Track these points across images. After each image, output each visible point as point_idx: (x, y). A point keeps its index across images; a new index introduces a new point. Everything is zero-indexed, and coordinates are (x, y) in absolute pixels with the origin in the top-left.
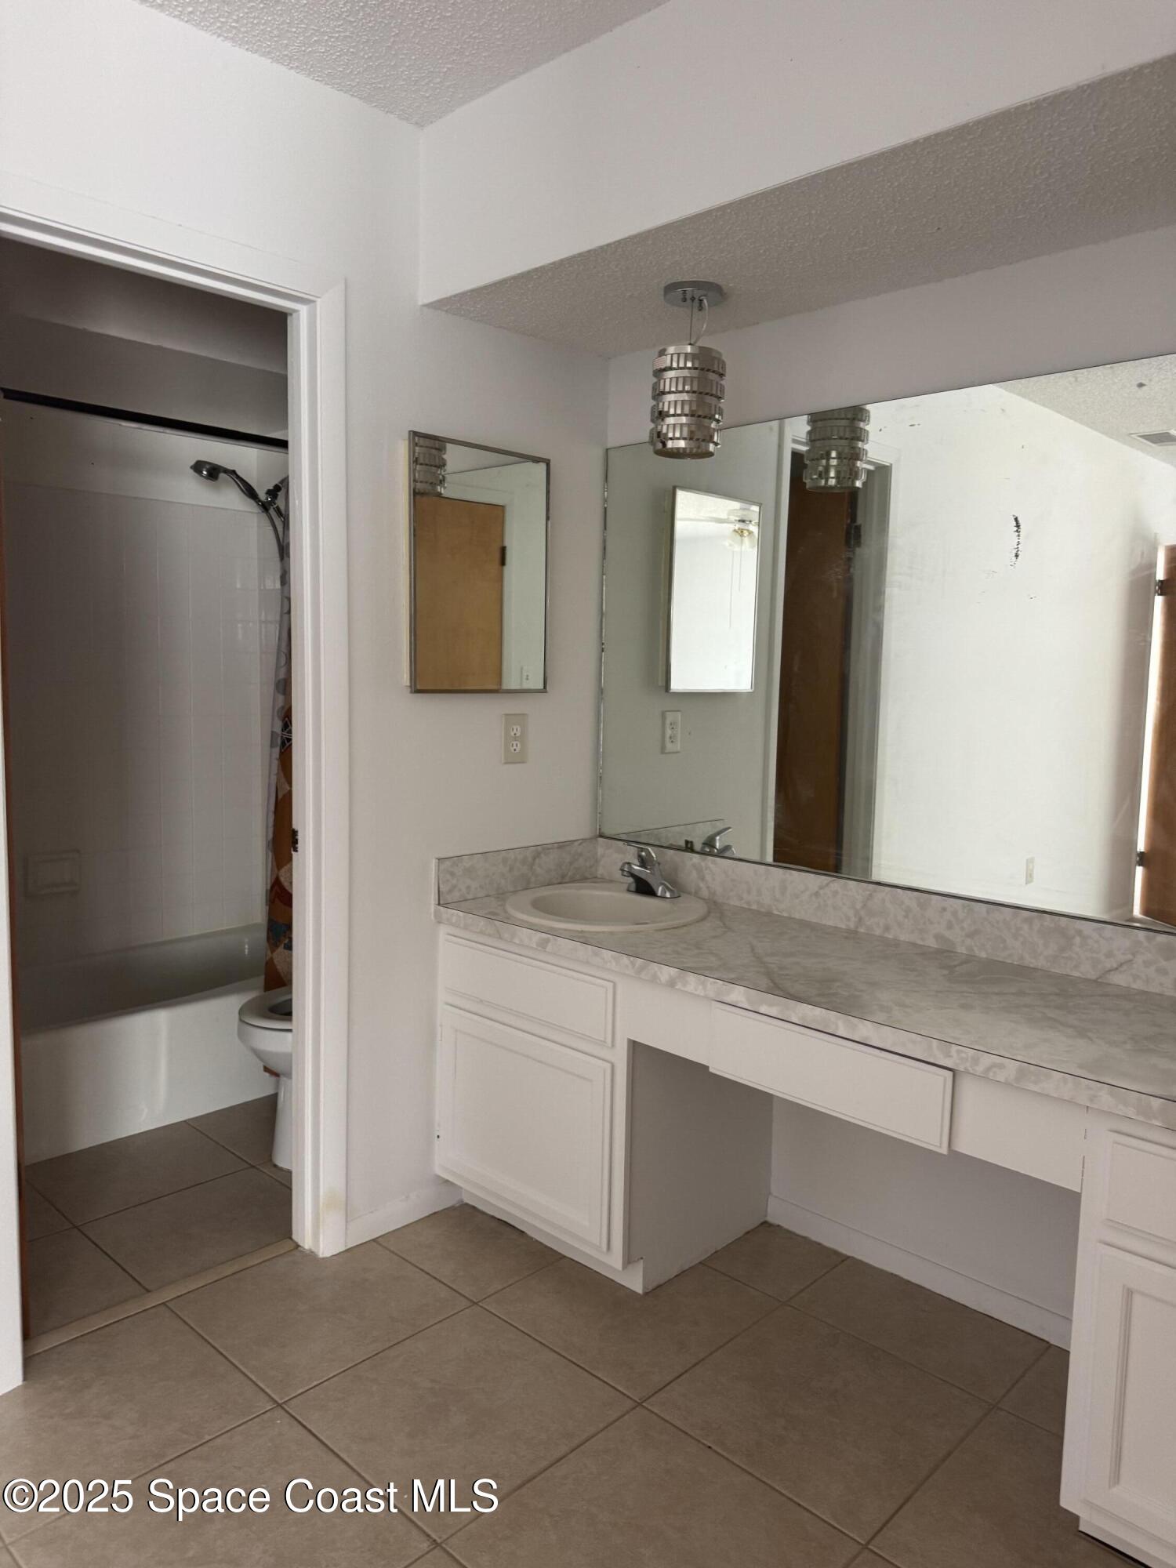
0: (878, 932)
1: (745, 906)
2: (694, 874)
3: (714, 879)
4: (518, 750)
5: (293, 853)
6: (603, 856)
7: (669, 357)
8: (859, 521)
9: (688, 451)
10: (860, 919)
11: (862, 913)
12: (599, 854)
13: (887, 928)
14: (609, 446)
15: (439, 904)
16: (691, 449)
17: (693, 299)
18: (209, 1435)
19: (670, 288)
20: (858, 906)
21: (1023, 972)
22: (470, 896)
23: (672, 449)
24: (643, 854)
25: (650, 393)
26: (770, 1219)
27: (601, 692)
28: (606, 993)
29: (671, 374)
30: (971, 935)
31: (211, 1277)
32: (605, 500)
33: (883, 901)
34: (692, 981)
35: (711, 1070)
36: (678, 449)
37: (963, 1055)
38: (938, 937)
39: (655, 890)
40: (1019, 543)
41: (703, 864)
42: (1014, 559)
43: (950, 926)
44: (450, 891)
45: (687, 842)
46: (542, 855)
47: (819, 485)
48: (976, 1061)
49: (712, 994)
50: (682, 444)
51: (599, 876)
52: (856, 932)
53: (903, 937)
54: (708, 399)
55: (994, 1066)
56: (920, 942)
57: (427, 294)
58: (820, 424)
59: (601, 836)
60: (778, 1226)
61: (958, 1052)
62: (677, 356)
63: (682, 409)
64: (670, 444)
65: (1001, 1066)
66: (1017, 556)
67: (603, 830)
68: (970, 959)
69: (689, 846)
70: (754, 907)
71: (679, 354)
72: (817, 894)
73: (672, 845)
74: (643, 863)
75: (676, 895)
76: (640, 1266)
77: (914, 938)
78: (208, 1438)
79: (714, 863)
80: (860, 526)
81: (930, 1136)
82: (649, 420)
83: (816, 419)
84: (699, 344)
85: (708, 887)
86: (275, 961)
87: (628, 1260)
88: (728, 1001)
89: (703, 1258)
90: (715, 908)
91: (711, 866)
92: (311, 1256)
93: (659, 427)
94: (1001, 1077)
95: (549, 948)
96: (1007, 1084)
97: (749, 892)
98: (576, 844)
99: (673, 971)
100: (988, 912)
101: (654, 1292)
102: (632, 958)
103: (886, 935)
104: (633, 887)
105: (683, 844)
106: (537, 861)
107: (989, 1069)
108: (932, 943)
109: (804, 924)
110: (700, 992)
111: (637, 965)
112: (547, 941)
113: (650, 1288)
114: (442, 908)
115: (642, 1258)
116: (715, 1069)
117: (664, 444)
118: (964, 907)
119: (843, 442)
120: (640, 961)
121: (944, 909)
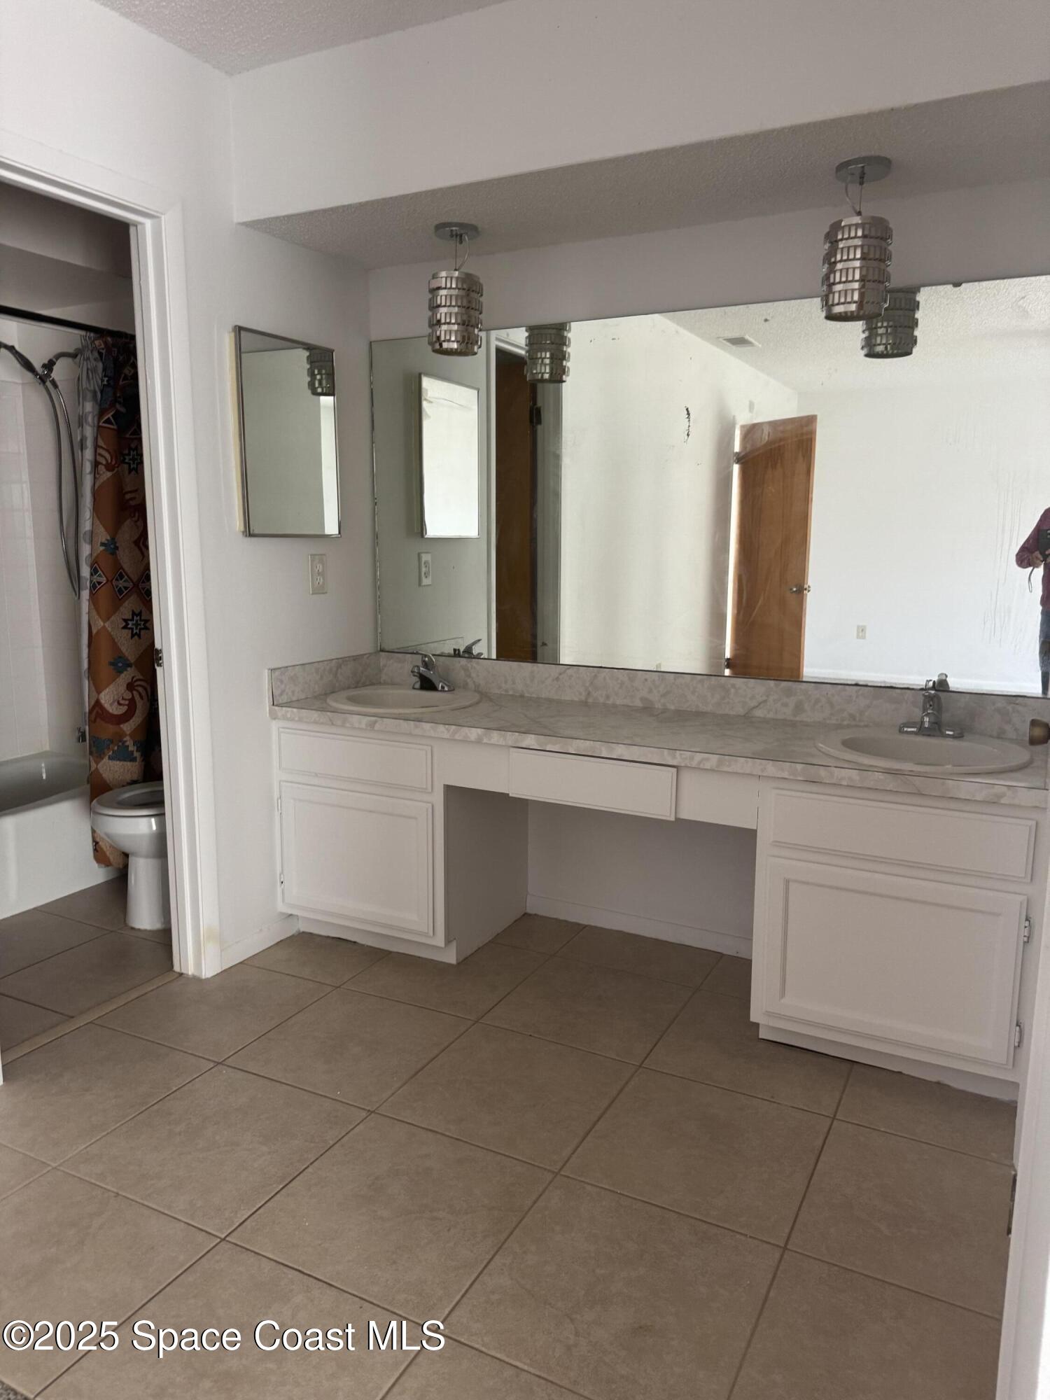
0: (602, 700)
1: (503, 693)
2: (462, 672)
3: (478, 676)
4: (321, 583)
5: (156, 667)
6: (385, 666)
7: (444, 280)
8: (539, 404)
9: (459, 350)
10: (589, 694)
11: (590, 689)
12: (381, 664)
13: (608, 697)
14: (373, 339)
15: (273, 705)
16: (461, 350)
17: (457, 236)
18: (176, 1086)
19: (440, 227)
20: (587, 684)
21: (699, 714)
22: (294, 699)
23: (447, 349)
24: (427, 659)
25: (427, 306)
26: (529, 911)
27: (376, 536)
28: (426, 755)
29: (443, 292)
30: (664, 695)
31: (121, 1001)
32: (371, 383)
33: (605, 678)
34: (496, 737)
35: (510, 795)
36: (452, 349)
37: (683, 756)
38: (642, 699)
39: (437, 686)
40: (689, 426)
41: (469, 665)
42: (686, 437)
43: (650, 691)
44: (281, 694)
45: (455, 650)
46: (343, 666)
47: (537, 378)
48: (692, 758)
49: (510, 743)
50: (455, 346)
51: (382, 681)
52: (586, 702)
53: (618, 702)
54: (472, 312)
55: (703, 759)
56: (631, 704)
57: (240, 216)
58: (536, 332)
59: (382, 650)
60: (535, 915)
61: (681, 754)
62: (447, 279)
63: (456, 319)
64: (445, 345)
65: (707, 759)
66: (688, 435)
67: (383, 646)
68: (665, 710)
69: (457, 652)
70: (511, 693)
71: (451, 278)
72: (557, 679)
73: (443, 653)
74: (426, 665)
75: (452, 688)
76: (454, 944)
77: (627, 702)
78: (174, 1089)
79: (478, 663)
80: (540, 408)
81: (663, 811)
82: (427, 325)
83: (531, 329)
84: (464, 270)
85: (474, 682)
86: (101, 771)
87: (448, 941)
88: (524, 746)
89: (490, 938)
90: (484, 696)
91: (474, 665)
92: (197, 980)
93: (438, 333)
94: (708, 766)
95: (377, 727)
96: (712, 770)
97: (506, 682)
98: (365, 657)
99: (480, 731)
100: (675, 679)
101: (464, 963)
102: (447, 726)
103: (608, 702)
104: (418, 685)
105: (452, 652)
106: (339, 670)
107: (700, 763)
108: (638, 704)
109: (550, 701)
110: (501, 742)
111: (452, 730)
112: (375, 722)
113: (461, 959)
114: (276, 708)
115: (455, 939)
116: (513, 793)
117: (441, 345)
118: (659, 677)
119: (553, 346)
120: (453, 727)
121: (646, 680)
